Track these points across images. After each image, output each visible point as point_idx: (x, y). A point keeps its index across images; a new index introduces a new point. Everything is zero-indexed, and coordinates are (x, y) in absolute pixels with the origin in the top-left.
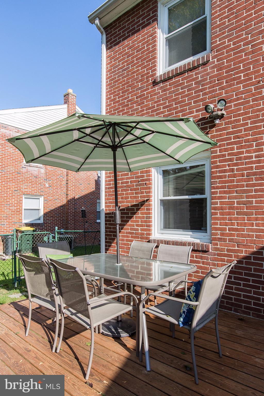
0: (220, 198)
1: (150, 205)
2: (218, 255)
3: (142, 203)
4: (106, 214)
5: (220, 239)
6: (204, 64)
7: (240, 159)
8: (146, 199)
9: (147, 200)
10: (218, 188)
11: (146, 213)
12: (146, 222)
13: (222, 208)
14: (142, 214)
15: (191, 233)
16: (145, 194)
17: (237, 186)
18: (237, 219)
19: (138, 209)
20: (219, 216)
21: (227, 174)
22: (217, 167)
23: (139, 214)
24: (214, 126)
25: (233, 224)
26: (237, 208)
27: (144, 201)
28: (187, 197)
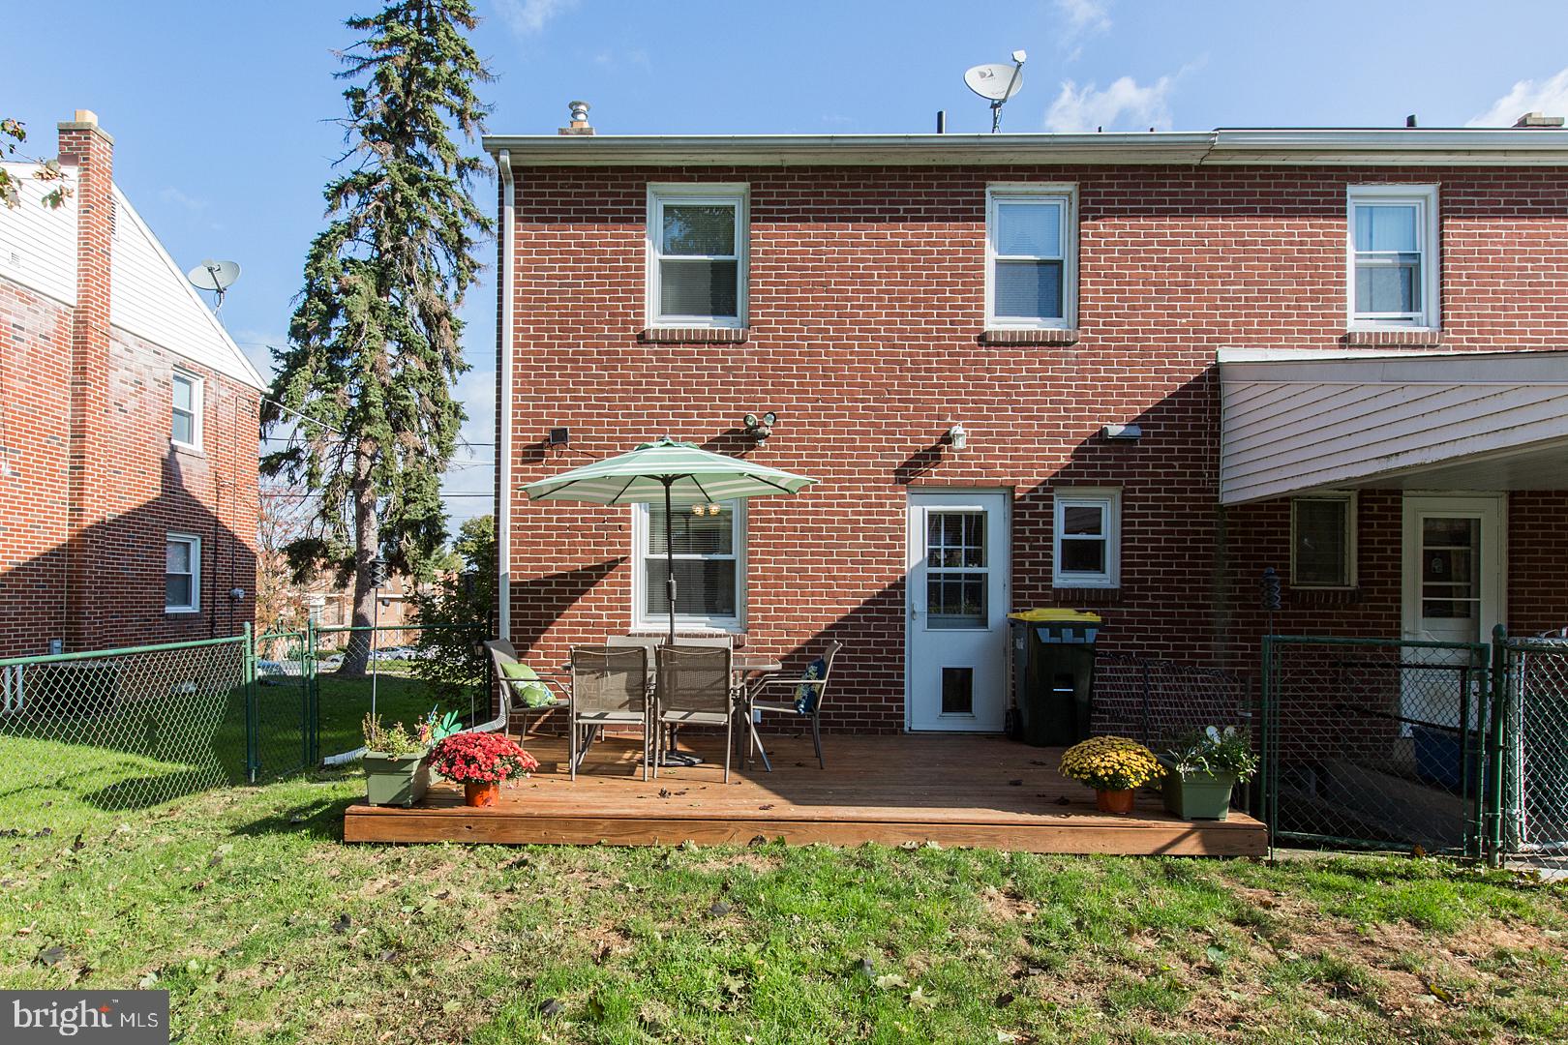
0: (762, 561)
1: (629, 568)
2: (758, 650)
3: (613, 564)
4: (512, 584)
5: (761, 626)
6: (739, 343)
7: (791, 505)
8: (619, 556)
9: (623, 559)
10: (758, 545)
11: (620, 584)
12: (620, 600)
13: (764, 578)
14: (610, 584)
15: (707, 619)
16: (618, 547)
17: (787, 545)
18: (786, 594)
19: (602, 576)
20: (759, 589)
21: (773, 525)
22: (758, 513)
23: (605, 584)
24: (753, 447)
25: (780, 602)
26: (787, 578)
27: (616, 561)
28: (699, 557)
